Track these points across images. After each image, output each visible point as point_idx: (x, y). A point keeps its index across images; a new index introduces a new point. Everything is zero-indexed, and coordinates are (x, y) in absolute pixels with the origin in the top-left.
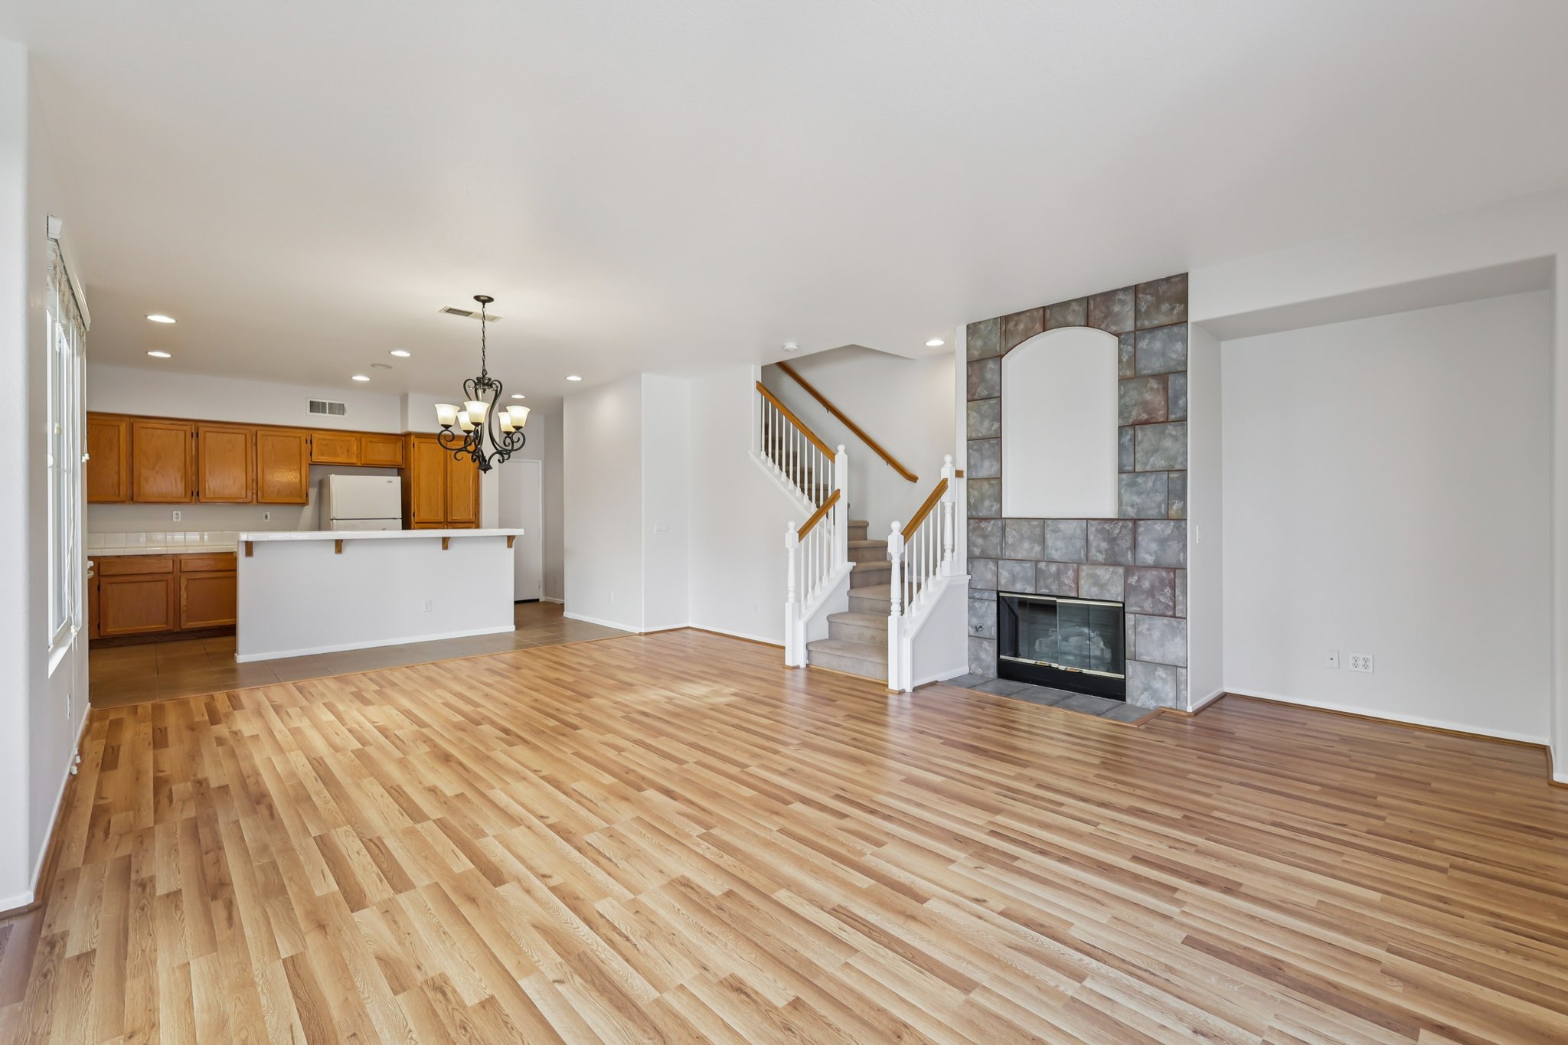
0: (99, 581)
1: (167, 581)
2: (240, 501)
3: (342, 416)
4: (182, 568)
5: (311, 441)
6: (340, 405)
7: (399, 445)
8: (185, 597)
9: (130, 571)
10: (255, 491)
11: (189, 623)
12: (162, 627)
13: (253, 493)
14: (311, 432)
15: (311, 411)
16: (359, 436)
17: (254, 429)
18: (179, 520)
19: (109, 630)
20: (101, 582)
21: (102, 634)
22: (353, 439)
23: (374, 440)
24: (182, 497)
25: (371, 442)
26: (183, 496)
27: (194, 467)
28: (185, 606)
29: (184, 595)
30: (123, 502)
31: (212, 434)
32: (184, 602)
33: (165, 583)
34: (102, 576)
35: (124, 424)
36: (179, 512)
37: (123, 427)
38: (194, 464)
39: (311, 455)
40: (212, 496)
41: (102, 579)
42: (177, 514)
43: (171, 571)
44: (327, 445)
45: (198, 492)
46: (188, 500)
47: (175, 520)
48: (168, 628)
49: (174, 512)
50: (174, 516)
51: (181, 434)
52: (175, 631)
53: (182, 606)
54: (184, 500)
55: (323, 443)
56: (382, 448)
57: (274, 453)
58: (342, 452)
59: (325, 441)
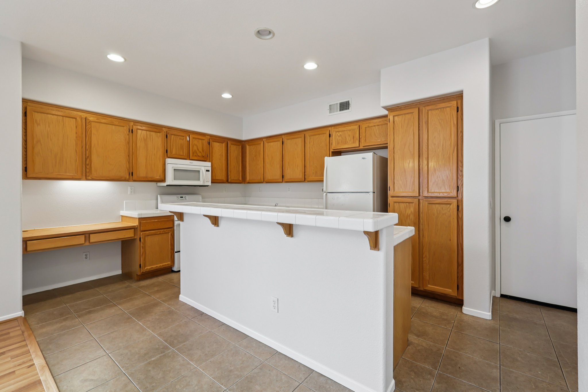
3: (347, 111)
6: (346, 102)
13: (305, 175)
16: (360, 123)
17: (305, 133)
22: (357, 127)
23: (371, 124)
25: (368, 127)
26: (279, 178)
31: (289, 140)
40: (289, 178)
44: (341, 135)
46: (281, 180)
51: (279, 143)
54: (279, 181)
55: (339, 135)
56: (377, 131)
57: (314, 147)
58: (350, 139)
59: (340, 132)
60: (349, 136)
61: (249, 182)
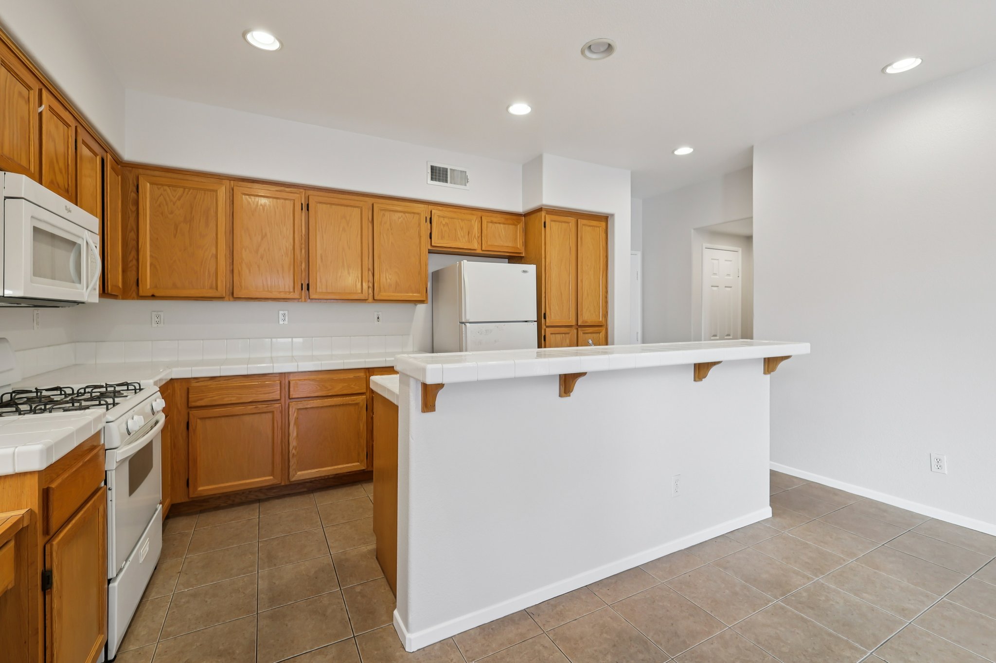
0: (188, 414)
1: (273, 412)
2: (356, 297)
3: (463, 187)
4: (291, 393)
5: (431, 219)
6: (462, 172)
7: (520, 227)
8: (295, 434)
9: (226, 400)
10: (371, 285)
11: (299, 473)
12: (266, 480)
13: (369, 287)
14: (431, 207)
15: (432, 179)
16: (480, 214)
17: (370, 201)
18: (286, 322)
19: (200, 489)
20: (191, 416)
21: (191, 496)
22: (474, 218)
23: (495, 220)
24: (290, 292)
25: (492, 222)
26: (292, 290)
27: (303, 251)
28: (295, 448)
29: (293, 432)
30: (221, 298)
31: (324, 206)
32: (293, 443)
33: (270, 415)
34: (191, 408)
35: (224, 188)
36: (286, 312)
37: (222, 192)
38: (303, 246)
39: (431, 238)
40: (324, 290)
41: (193, 412)
42: (284, 315)
43: (278, 397)
44: (447, 224)
45: (308, 285)
46: (296, 295)
47: (281, 322)
48: (276, 482)
49: (281, 312)
50: (281, 317)
51: (289, 204)
52: (283, 484)
53: (291, 448)
54: (291, 296)
55: (444, 223)
56: (503, 231)
57: (392, 234)
58: (462, 235)
59: (445, 219)
60: (462, 229)
61: (153, 296)
